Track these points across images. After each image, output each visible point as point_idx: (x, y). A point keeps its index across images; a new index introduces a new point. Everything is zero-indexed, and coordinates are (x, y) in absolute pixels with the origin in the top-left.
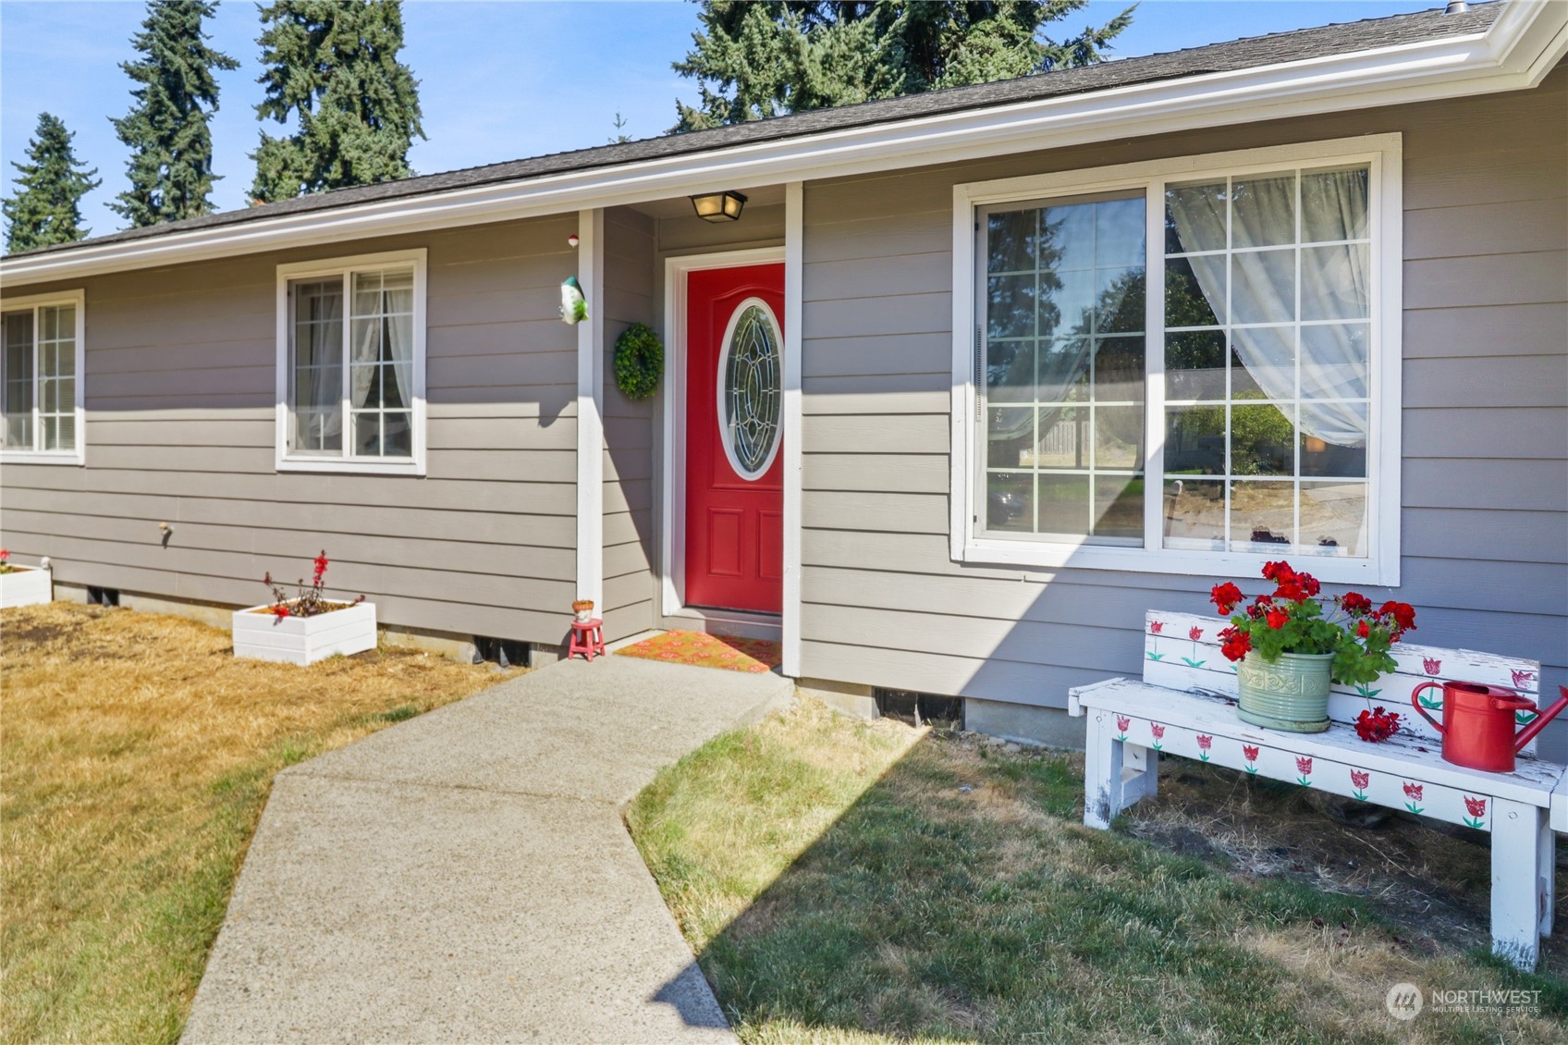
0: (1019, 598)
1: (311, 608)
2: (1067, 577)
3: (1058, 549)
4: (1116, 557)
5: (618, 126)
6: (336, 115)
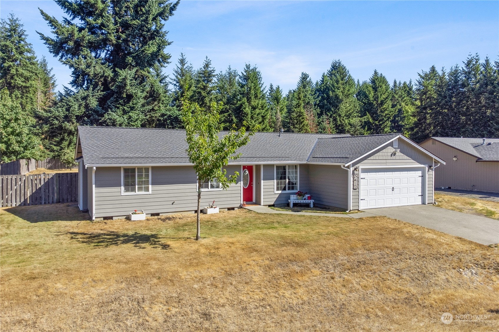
0: (277, 196)
2: (280, 194)
4: (284, 192)
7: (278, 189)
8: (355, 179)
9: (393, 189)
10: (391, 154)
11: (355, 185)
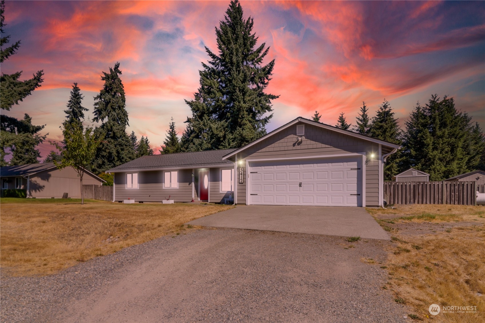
2: (226, 194)
5: (172, 120)
6: (112, 122)
8: (240, 173)
9: (300, 185)
10: (293, 143)
11: (240, 179)
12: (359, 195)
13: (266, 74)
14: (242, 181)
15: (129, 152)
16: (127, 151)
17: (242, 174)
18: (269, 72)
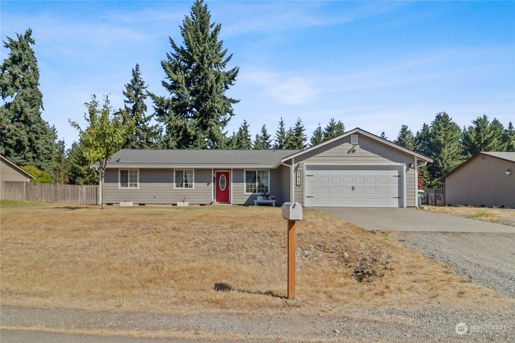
0: (248, 197)
1: (183, 202)
2: (251, 195)
3: (251, 194)
4: (254, 194)
7: (247, 191)
8: (298, 175)
9: (353, 188)
10: (348, 150)
11: (298, 181)
12: (400, 198)
13: (230, 80)
14: (300, 184)
15: (46, 141)
16: (43, 140)
17: (299, 177)
18: (233, 78)
